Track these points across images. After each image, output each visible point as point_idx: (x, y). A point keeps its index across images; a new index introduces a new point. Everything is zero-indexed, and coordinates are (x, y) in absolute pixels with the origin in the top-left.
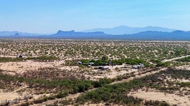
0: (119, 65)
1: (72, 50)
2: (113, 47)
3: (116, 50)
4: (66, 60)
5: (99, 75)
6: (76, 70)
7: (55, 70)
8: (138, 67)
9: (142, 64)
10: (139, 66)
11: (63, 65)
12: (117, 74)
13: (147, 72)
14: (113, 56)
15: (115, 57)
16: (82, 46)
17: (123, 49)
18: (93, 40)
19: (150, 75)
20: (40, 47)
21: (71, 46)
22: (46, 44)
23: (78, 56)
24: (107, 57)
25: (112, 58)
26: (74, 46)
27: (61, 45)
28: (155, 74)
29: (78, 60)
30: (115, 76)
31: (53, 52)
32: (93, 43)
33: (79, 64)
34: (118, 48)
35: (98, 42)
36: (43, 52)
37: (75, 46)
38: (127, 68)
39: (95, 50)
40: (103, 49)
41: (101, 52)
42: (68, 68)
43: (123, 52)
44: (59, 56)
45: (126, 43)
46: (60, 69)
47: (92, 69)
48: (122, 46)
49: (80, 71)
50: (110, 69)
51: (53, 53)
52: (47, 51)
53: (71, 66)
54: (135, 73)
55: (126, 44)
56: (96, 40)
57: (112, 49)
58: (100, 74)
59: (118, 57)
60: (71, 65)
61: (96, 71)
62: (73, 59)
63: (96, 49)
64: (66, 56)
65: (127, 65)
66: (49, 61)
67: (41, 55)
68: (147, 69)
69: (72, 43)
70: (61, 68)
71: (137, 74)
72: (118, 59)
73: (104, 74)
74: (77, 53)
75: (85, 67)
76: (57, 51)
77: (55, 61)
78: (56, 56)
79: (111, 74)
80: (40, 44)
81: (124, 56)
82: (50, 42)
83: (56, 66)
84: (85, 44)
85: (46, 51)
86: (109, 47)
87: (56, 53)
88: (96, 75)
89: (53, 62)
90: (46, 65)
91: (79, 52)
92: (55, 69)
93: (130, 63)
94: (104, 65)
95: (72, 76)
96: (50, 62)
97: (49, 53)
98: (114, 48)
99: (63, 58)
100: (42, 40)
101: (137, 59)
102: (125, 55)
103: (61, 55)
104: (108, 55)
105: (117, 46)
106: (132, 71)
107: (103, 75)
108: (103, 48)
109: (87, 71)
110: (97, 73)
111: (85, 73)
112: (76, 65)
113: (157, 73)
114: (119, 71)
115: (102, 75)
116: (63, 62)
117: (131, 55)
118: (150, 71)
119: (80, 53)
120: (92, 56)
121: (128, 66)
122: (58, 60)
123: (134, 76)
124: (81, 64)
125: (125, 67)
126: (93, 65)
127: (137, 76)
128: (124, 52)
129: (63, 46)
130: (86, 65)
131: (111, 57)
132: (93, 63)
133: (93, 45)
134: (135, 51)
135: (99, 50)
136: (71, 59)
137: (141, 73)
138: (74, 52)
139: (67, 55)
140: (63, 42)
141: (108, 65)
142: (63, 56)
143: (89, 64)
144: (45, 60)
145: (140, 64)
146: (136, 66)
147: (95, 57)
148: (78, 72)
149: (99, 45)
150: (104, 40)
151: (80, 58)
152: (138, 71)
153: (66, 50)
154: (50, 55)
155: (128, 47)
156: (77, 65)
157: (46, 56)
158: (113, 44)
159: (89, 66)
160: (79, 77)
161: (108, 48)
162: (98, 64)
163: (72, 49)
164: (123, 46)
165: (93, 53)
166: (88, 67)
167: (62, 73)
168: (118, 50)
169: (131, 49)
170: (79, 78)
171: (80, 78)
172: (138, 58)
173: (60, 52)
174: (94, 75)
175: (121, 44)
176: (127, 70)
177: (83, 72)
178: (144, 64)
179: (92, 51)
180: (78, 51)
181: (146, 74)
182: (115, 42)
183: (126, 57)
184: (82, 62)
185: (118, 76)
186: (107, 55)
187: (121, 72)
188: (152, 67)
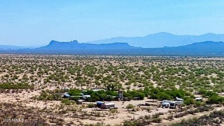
0: (138, 99)
1: (63, 74)
2: (137, 69)
3: (141, 73)
4: (45, 90)
5: (91, 119)
6: (53, 108)
7: (15, 108)
8: (172, 104)
9: (181, 99)
10: (174, 102)
11: (35, 99)
12: (128, 117)
13: (186, 114)
14: (133, 84)
15: (135, 86)
16: (84, 66)
17: (155, 72)
18: (107, 56)
19: (190, 121)
20: (11, 68)
21: (66, 65)
22: (23, 63)
23: (68, 83)
24: (121, 85)
25: (128, 88)
26: (71, 65)
27: (48, 64)
28: (202, 118)
29: (65, 91)
30: (122, 121)
31: (29, 75)
32: (105, 62)
33: (65, 97)
34: (146, 71)
35: (114, 59)
36: (10, 76)
37: (71, 67)
38: (151, 107)
39: (103, 73)
40: (118, 72)
41: (113, 76)
42: (41, 105)
43: (152, 78)
44: (34, 83)
45: (165, 62)
46: (26, 107)
47: (84, 107)
48: (155, 66)
49: (61, 110)
50: (117, 108)
51: (28, 77)
52: (18, 75)
53: (48, 101)
54: (161, 116)
55: (163, 63)
56: (112, 57)
57: (134, 72)
58: (96, 116)
59: (140, 86)
60: (48, 99)
61: (89, 110)
62: (58, 88)
63: (106, 71)
64: (48, 83)
65: (152, 100)
66: (13, 92)
67: (5, 81)
68: (188, 108)
69: (70, 61)
70: (27, 105)
71: (166, 117)
72: (138, 89)
73: (103, 117)
74: (70, 77)
75: (71, 103)
76: (36, 74)
77: (24, 91)
78: (30, 84)
79: (115, 116)
80: (14, 63)
81: (152, 84)
82: (33, 59)
83: (20, 101)
84: (90, 64)
85: (17, 73)
86: (130, 67)
87: (31, 78)
88: (87, 118)
89: (19, 94)
90: (4, 99)
91: (73, 76)
92: (15, 106)
93: (159, 96)
94: (109, 100)
95: (41, 119)
96: (15, 94)
97: (21, 78)
98: (140, 70)
99: (40, 87)
100: (21, 56)
101: (174, 89)
102: (154, 82)
103: (40, 82)
104: (124, 82)
105: (146, 66)
106: (158, 112)
107: (101, 118)
108: (120, 70)
109: (72, 110)
110: (90, 114)
111: (67, 114)
112: (57, 100)
113: (205, 115)
114: (133, 110)
115: (97, 118)
116: (36, 93)
117: (166, 81)
118: (192, 113)
119: (75, 77)
120: (93, 84)
121: (153, 102)
122: (29, 90)
123: (159, 121)
124: (68, 97)
125: (147, 105)
126: (87, 100)
127: (164, 121)
128: (154, 77)
129: (51, 66)
130: (76, 100)
131: (127, 86)
132: (89, 96)
133: (103, 65)
134: (176, 75)
135: (110, 73)
136: (53, 88)
137: (174, 115)
138: (64, 76)
139: (50, 82)
140: (54, 60)
141: (116, 99)
142: (42, 82)
143: (82, 98)
144: (6, 90)
145: (178, 99)
146: (167, 103)
147: (99, 85)
148: (56, 112)
149: (115, 66)
150: (126, 57)
151: (71, 87)
152: (170, 112)
153: (53, 73)
154: (20, 80)
155: (165, 69)
156: (60, 100)
157: (12, 83)
158: (140, 64)
159: (81, 100)
160: (53, 122)
161: (127, 71)
162: (98, 98)
163: (63, 71)
164: (157, 67)
165: (98, 78)
166: (78, 103)
167: (25, 113)
168: (145, 73)
169: (170, 71)
170: (51, 124)
171: (54, 124)
172: (177, 87)
173: (40, 76)
174: (82, 119)
175: (155, 62)
176: (148, 110)
177: (64, 112)
178: (185, 99)
179: (98, 75)
180: (72, 74)
181: (184, 117)
182: (144, 60)
183: (155, 86)
184: (71, 95)
185: (126, 122)
186: (121, 82)
187: (137, 113)
188: (198, 105)
